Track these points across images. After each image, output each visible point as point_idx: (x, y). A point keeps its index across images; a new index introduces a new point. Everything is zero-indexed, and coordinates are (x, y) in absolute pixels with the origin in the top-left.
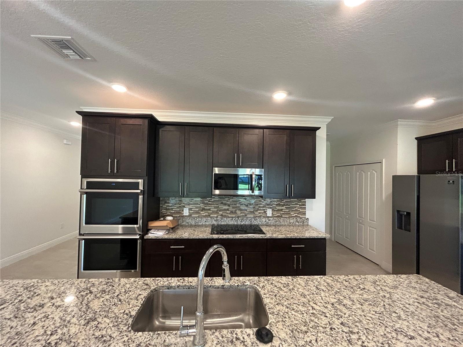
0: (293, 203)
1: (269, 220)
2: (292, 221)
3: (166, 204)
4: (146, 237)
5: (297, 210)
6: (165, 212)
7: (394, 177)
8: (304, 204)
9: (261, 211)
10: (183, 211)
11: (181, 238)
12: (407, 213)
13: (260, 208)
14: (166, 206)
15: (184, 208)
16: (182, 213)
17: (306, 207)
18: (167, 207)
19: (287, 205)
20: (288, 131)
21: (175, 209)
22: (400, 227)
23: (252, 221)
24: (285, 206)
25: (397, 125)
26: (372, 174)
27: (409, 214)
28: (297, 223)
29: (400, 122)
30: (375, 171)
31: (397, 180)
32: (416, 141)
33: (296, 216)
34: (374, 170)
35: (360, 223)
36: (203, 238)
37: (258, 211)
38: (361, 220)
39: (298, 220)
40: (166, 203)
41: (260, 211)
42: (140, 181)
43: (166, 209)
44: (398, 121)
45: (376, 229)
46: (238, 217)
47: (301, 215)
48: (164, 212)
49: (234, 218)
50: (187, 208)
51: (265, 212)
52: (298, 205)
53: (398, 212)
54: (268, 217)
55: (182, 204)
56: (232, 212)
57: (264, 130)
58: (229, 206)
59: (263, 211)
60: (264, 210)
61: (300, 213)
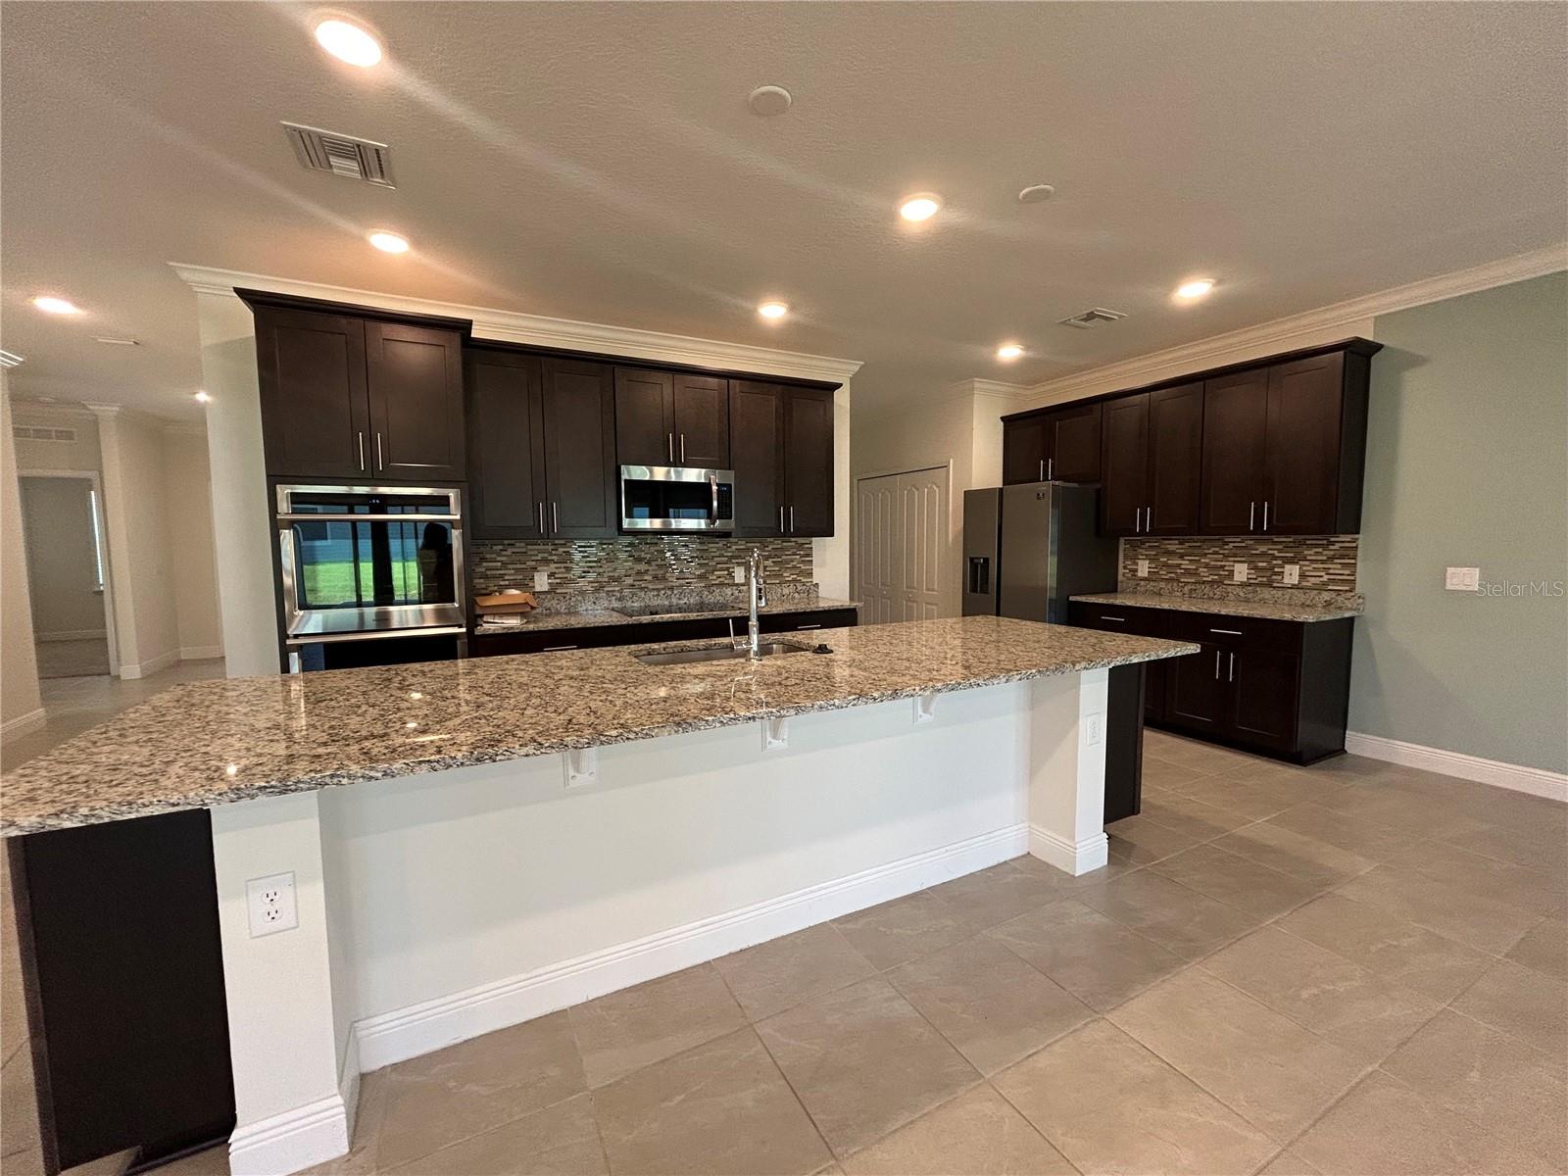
0: (787, 553)
1: (740, 592)
2: (786, 591)
3: (485, 564)
4: (479, 631)
5: (794, 567)
6: (484, 586)
7: (967, 494)
8: (809, 552)
9: (722, 573)
10: (532, 579)
11: (568, 627)
12: (984, 559)
13: (719, 566)
14: (483, 570)
15: (535, 574)
16: (531, 584)
17: (814, 559)
18: (489, 573)
19: (776, 556)
20: (780, 387)
21: (510, 575)
22: (974, 590)
23: (704, 596)
24: (771, 560)
25: (973, 389)
26: (931, 492)
27: (986, 560)
28: (796, 595)
29: (979, 384)
30: (938, 487)
31: (972, 498)
32: (1002, 423)
33: (794, 580)
34: (935, 484)
35: (909, 600)
36: (619, 623)
37: (716, 573)
38: (911, 592)
39: (799, 588)
40: (483, 559)
41: (718, 573)
42: (452, 494)
43: (486, 577)
44: (973, 381)
45: (936, 604)
46: (672, 588)
47: (805, 577)
48: (481, 583)
49: (663, 592)
50: (545, 571)
51: (730, 574)
52: (798, 557)
53: (972, 560)
54: (737, 585)
55: (528, 563)
56: (655, 577)
57: (731, 381)
58: (649, 563)
59: (726, 572)
60: (728, 569)
61: (802, 573)
